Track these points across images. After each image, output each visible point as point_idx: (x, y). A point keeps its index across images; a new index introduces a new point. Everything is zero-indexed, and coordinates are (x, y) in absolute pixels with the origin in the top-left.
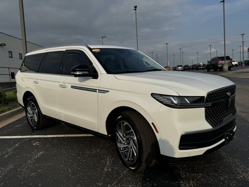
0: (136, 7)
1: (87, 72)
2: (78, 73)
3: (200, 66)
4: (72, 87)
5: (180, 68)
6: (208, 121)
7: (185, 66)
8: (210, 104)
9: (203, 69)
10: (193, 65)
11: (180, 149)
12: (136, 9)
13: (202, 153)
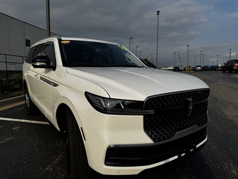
0: (158, 12)
1: (45, 64)
2: (38, 64)
3: (218, 67)
4: (41, 78)
5: (199, 68)
6: (148, 133)
7: (204, 67)
8: (152, 112)
9: (220, 70)
10: (212, 66)
11: (106, 164)
12: (158, 14)
13: (137, 173)
